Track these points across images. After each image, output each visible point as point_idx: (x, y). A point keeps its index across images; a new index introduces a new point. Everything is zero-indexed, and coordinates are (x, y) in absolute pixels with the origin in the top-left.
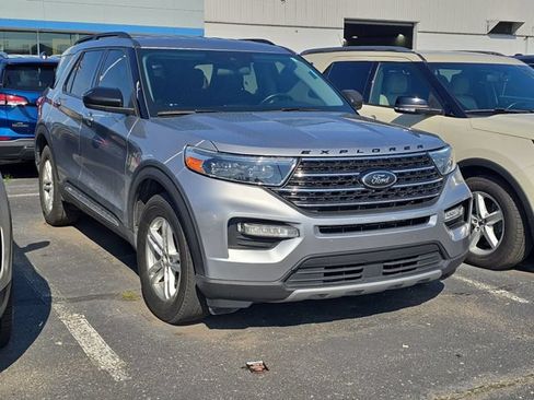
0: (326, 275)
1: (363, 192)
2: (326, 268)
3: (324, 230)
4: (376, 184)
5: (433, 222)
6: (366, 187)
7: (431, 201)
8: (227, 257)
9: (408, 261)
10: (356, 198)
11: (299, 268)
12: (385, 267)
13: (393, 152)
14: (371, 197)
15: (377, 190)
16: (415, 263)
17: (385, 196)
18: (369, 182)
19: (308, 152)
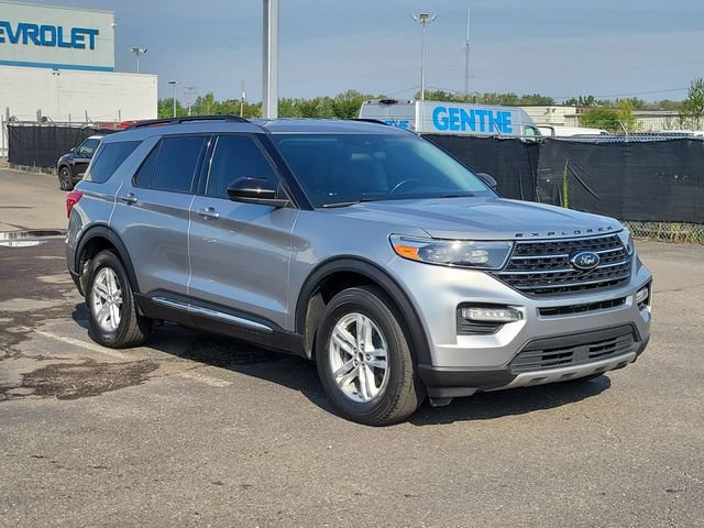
0: (544, 358)
1: (574, 273)
2: (545, 351)
3: (544, 312)
4: (585, 265)
5: (629, 302)
6: (575, 267)
7: (624, 281)
8: (456, 343)
9: (609, 343)
10: (569, 279)
11: (522, 351)
12: (592, 350)
13: (590, 234)
14: (580, 278)
15: (585, 271)
16: (613, 345)
17: (591, 278)
18: (578, 262)
19: (521, 235)
